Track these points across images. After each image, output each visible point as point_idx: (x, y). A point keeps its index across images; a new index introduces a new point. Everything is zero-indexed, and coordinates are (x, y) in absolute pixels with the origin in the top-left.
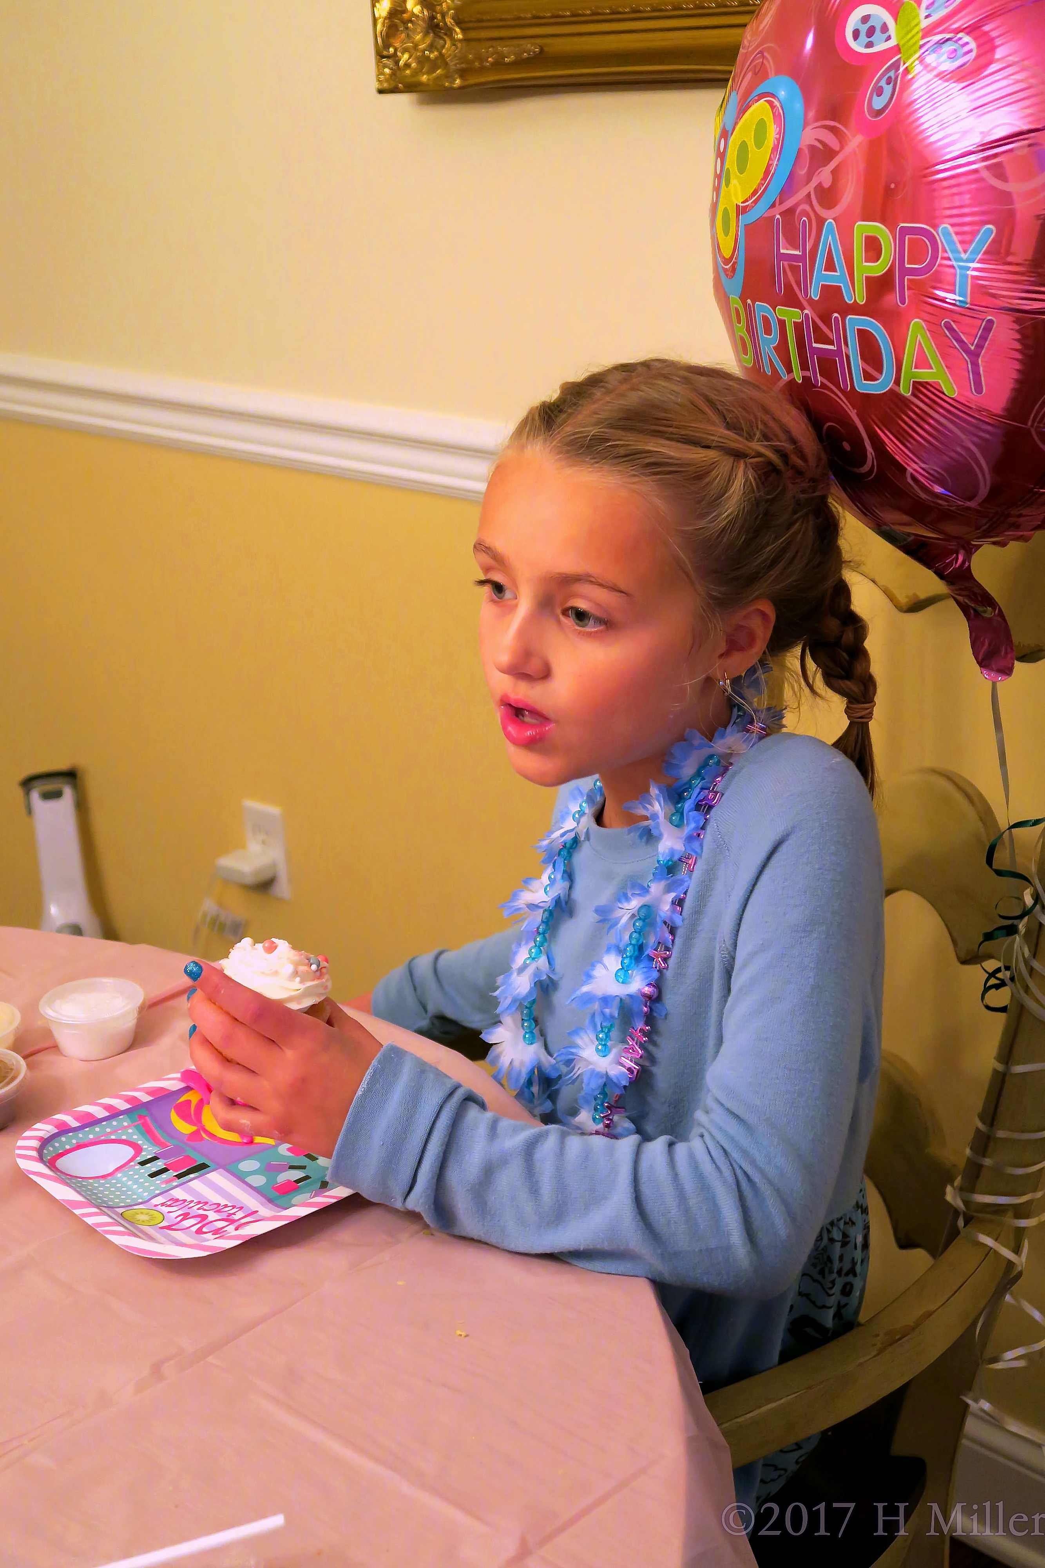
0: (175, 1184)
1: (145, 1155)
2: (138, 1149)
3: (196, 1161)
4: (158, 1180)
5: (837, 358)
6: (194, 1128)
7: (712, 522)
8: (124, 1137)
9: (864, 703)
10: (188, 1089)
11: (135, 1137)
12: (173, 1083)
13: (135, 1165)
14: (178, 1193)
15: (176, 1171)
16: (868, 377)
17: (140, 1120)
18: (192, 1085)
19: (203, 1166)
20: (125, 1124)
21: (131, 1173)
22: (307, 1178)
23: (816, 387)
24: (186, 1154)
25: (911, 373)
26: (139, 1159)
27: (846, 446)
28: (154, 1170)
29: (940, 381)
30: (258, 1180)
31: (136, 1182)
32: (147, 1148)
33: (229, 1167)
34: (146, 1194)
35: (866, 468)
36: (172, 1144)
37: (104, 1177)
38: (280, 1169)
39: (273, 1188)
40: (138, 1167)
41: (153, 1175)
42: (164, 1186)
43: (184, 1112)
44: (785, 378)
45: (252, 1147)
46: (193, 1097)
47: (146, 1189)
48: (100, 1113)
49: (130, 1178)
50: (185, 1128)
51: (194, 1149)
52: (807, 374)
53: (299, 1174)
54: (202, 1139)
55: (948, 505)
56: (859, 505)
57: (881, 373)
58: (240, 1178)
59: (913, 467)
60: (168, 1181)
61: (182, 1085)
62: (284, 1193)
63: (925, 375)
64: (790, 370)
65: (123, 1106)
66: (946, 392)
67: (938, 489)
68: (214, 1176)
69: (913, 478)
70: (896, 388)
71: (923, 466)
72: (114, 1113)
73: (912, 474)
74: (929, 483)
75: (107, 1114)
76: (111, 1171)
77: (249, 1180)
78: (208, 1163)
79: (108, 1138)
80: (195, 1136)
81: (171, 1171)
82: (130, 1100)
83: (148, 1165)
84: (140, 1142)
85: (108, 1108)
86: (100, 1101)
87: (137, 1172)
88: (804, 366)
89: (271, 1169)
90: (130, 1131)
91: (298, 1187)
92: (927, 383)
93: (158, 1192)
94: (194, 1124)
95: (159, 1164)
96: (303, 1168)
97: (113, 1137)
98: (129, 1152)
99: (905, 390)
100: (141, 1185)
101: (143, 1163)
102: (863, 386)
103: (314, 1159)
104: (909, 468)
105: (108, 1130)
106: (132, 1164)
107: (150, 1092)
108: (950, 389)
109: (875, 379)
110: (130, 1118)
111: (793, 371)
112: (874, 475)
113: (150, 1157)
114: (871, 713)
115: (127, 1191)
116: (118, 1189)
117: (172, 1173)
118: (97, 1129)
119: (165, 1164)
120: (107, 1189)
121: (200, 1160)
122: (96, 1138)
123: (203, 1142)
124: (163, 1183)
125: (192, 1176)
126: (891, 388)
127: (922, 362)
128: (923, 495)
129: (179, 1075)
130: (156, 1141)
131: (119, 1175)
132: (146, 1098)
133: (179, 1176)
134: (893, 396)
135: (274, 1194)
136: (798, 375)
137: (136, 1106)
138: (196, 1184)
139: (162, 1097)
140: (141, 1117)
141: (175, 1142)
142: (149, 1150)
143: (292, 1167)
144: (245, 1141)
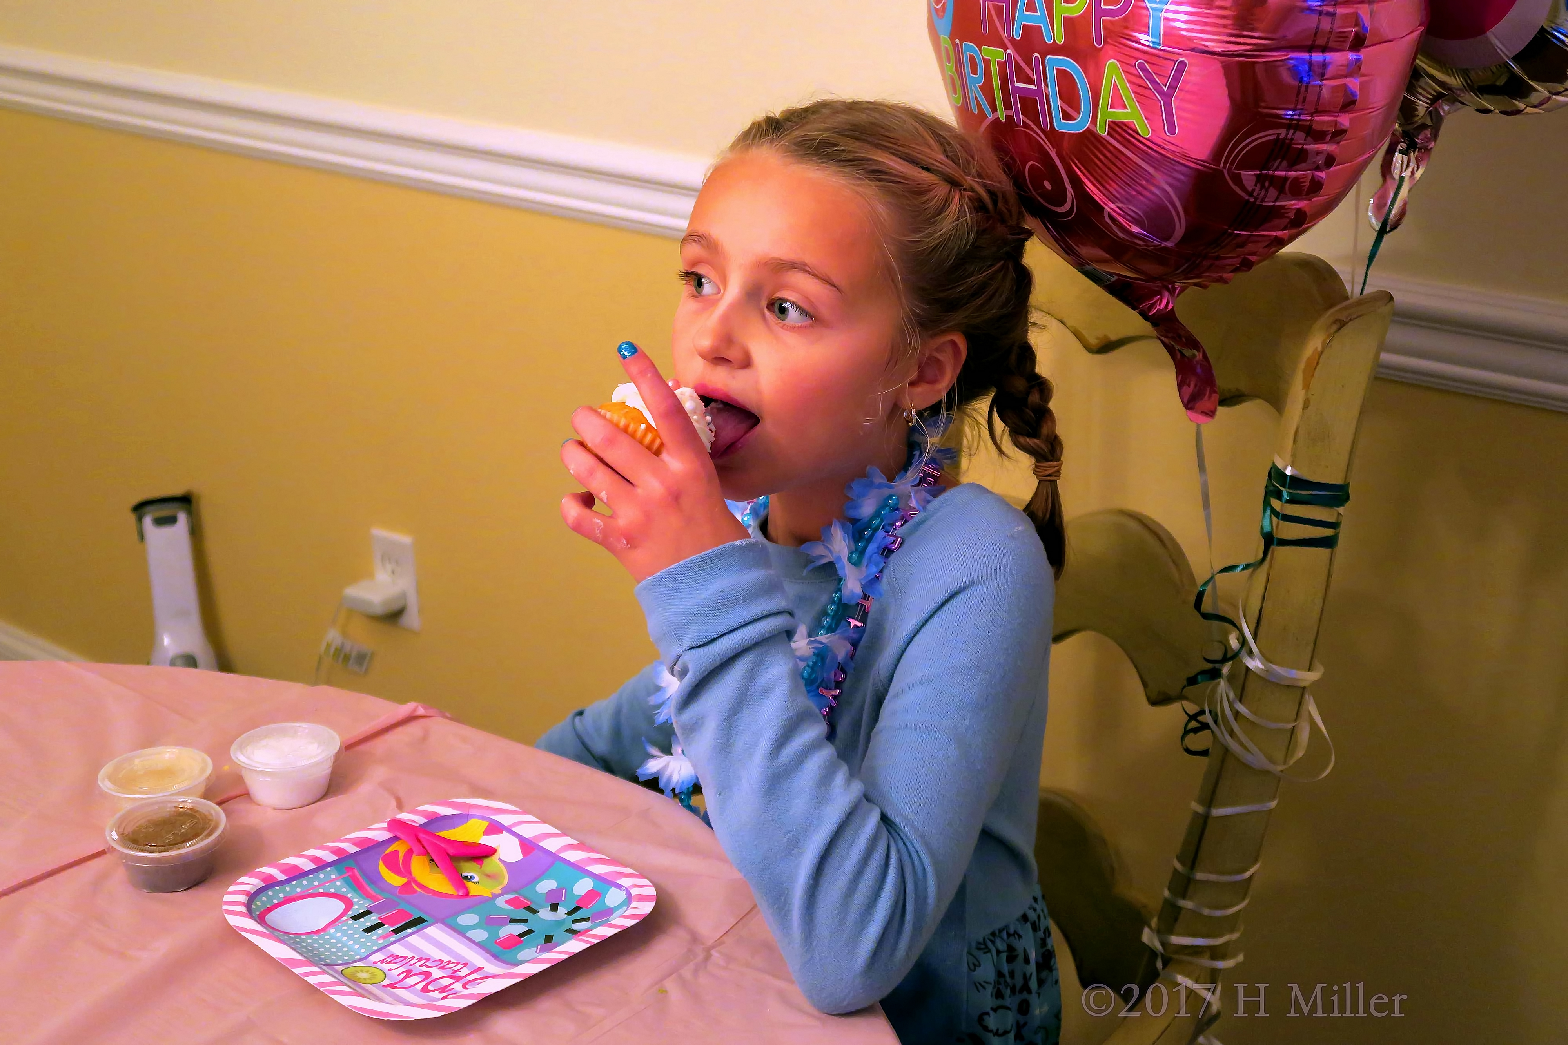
0: (392, 939)
1: (357, 909)
2: (349, 904)
3: (411, 915)
4: (374, 935)
5: (1037, 98)
6: (404, 880)
7: (928, 237)
8: (333, 890)
9: (1051, 461)
10: (395, 839)
11: (344, 890)
12: (379, 833)
13: (347, 920)
14: (397, 949)
15: (392, 925)
16: (1067, 116)
17: (348, 872)
18: (399, 834)
19: (418, 921)
20: (333, 876)
21: (345, 928)
22: (529, 932)
23: (1018, 126)
24: (399, 908)
25: (1108, 114)
26: (351, 913)
27: (1048, 185)
28: (368, 924)
29: (1134, 121)
30: (480, 935)
31: (351, 937)
32: (358, 902)
33: (449, 921)
34: (363, 950)
35: (1066, 207)
36: (383, 897)
37: (316, 932)
38: (502, 922)
39: (496, 942)
40: (351, 922)
41: (368, 930)
42: (381, 942)
43: (392, 862)
44: (991, 117)
45: (467, 900)
46: (401, 847)
47: (362, 945)
48: (308, 866)
49: (344, 933)
50: (396, 881)
51: (409, 903)
52: (1010, 113)
53: (520, 928)
54: (415, 892)
55: (1145, 245)
56: (1062, 244)
57: (1079, 113)
58: (461, 932)
59: (1110, 207)
60: (385, 937)
61: (387, 835)
62: (509, 948)
63: (1120, 115)
64: (994, 109)
65: (330, 857)
66: (1141, 134)
67: (1135, 229)
68: (434, 931)
69: (1111, 217)
70: (1092, 128)
71: (1120, 205)
72: (321, 865)
73: (1109, 214)
74: (1127, 223)
75: (313, 866)
76: (322, 926)
77: (470, 934)
78: (425, 917)
79: (315, 891)
80: (406, 888)
81: (386, 926)
82: (337, 851)
83: (362, 920)
84: (349, 896)
85: (315, 860)
86: (305, 853)
87: (350, 927)
88: (1007, 106)
89: (492, 922)
90: (338, 884)
91: (522, 942)
92: (1122, 123)
93: (375, 948)
94: (403, 875)
95: (373, 919)
96: (524, 921)
97: (321, 890)
98: (340, 906)
99: (1102, 131)
100: (356, 941)
101: (356, 918)
102: (1062, 126)
103: (535, 912)
104: (1106, 208)
105: (316, 883)
106: (344, 918)
107: (356, 842)
108: (1144, 129)
109: (1073, 119)
110: (337, 870)
111: (997, 110)
112: (1073, 215)
113: (363, 911)
114: (1059, 471)
115: (343, 947)
116: (333, 946)
117: (388, 928)
118: (305, 882)
119: (379, 918)
120: (321, 946)
121: (416, 915)
122: (304, 892)
123: (415, 894)
124: (379, 939)
125: (409, 931)
126: (1088, 128)
127: (1117, 102)
128: (1121, 235)
129: (385, 825)
130: (368, 895)
131: (332, 930)
132: (353, 849)
133: (396, 931)
134: (1089, 136)
135: (497, 949)
136: (1002, 115)
137: (343, 857)
138: (415, 940)
139: (369, 847)
140: (349, 869)
141: (387, 895)
142: (360, 904)
143: (513, 921)
144: (461, 894)
